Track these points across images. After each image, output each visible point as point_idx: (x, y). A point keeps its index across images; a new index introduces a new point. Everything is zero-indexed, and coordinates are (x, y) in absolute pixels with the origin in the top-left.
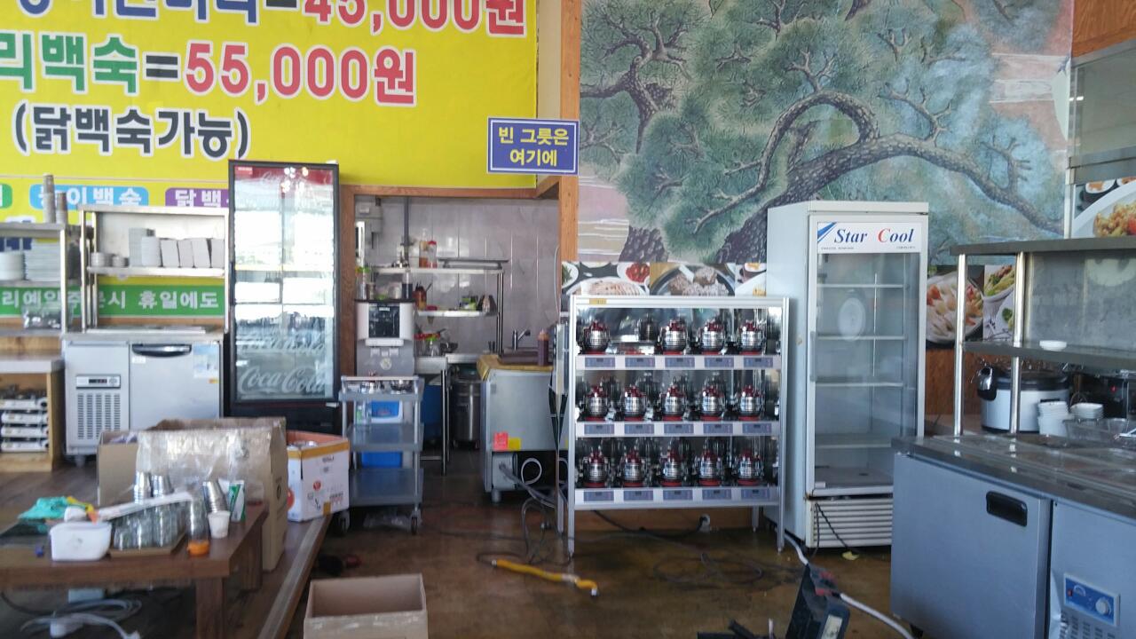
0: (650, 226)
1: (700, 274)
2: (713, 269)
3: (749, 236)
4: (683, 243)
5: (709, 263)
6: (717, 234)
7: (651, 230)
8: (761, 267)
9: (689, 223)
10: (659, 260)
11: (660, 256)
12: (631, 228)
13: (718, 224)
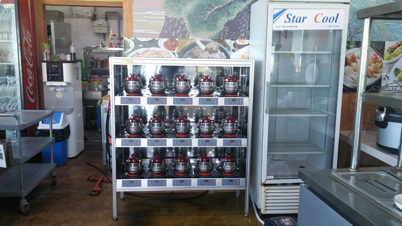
0: (178, 16)
1: (209, 46)
2: (217, 43)
3: (239, 23)
4: (199, 27)
5: (214, 40)
6: (219, 21)
7: (179, 19)
8: (247, 42)
9: (202, 14)
10: (184, 37)
11: (184, 35)
12: (166, 17)
13: (220, 15)
